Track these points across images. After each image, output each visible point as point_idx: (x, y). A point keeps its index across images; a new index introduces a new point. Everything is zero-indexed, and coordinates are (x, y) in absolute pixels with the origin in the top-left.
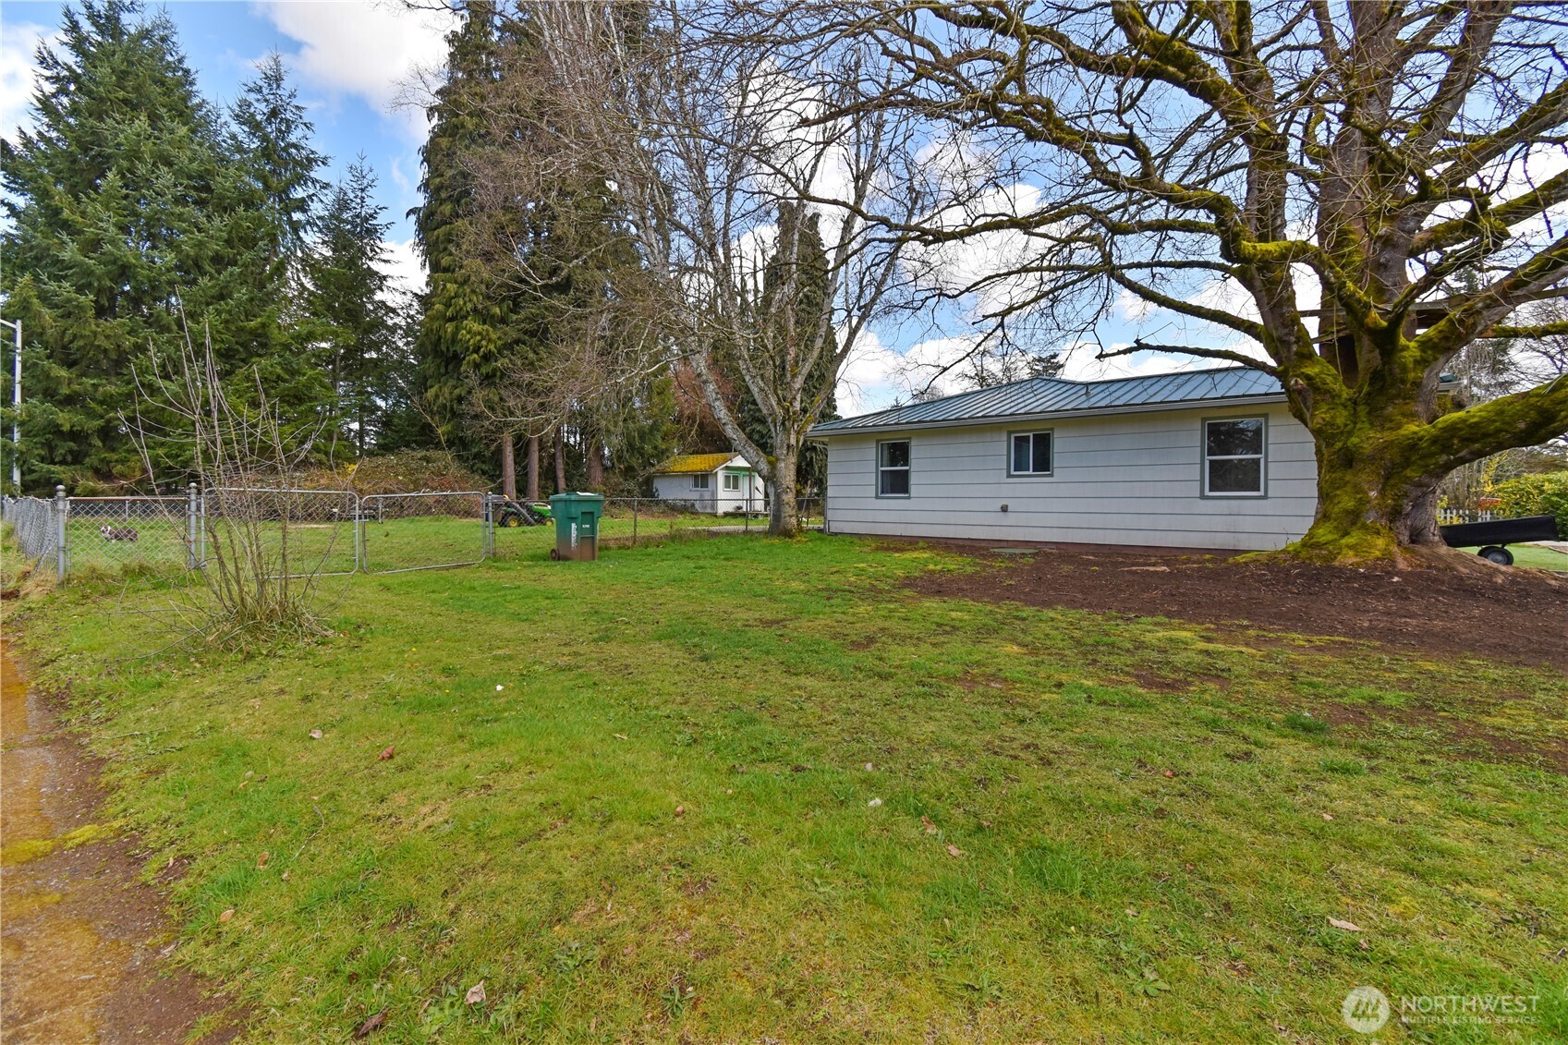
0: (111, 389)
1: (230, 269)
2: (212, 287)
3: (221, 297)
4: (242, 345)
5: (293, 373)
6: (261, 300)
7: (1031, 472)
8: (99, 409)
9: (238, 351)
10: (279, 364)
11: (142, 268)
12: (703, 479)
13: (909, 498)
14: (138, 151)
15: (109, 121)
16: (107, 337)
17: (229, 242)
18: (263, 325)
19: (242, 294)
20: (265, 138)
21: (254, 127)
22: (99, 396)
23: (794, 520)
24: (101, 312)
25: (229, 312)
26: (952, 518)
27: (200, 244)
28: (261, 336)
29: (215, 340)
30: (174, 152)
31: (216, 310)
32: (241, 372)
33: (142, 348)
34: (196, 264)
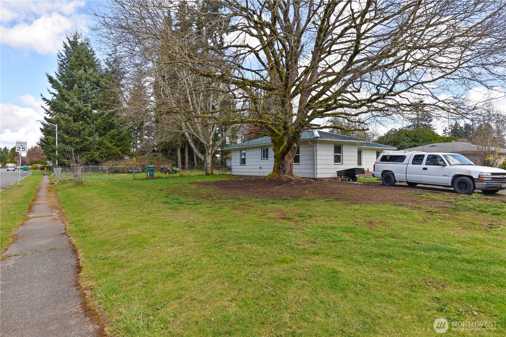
0: (77, 140)
2: (100, 112)
3: (102, 114)
4: (108, 126)
5: (121, 133)
7: (265, 159)
8: (75, 145)
9: (107, 128)
10: (117, 131)
11: (84, 109)
13: (246, 165)
14: (82, 78)
15: (74, 71)
16: (76, 127)
18: (113, 121)
20: (113, 68)
21: (110, 65)
22: (75, 142)
23: (210, 171)
24: (75, 121)
25: (104, 118)
26: (252, 171)
28: (112, 123)
29: (101, 126)
30: (90, 77)
31: (101, 118)
32: (108, 133)
33: (84, 129)
34: (96, 106)
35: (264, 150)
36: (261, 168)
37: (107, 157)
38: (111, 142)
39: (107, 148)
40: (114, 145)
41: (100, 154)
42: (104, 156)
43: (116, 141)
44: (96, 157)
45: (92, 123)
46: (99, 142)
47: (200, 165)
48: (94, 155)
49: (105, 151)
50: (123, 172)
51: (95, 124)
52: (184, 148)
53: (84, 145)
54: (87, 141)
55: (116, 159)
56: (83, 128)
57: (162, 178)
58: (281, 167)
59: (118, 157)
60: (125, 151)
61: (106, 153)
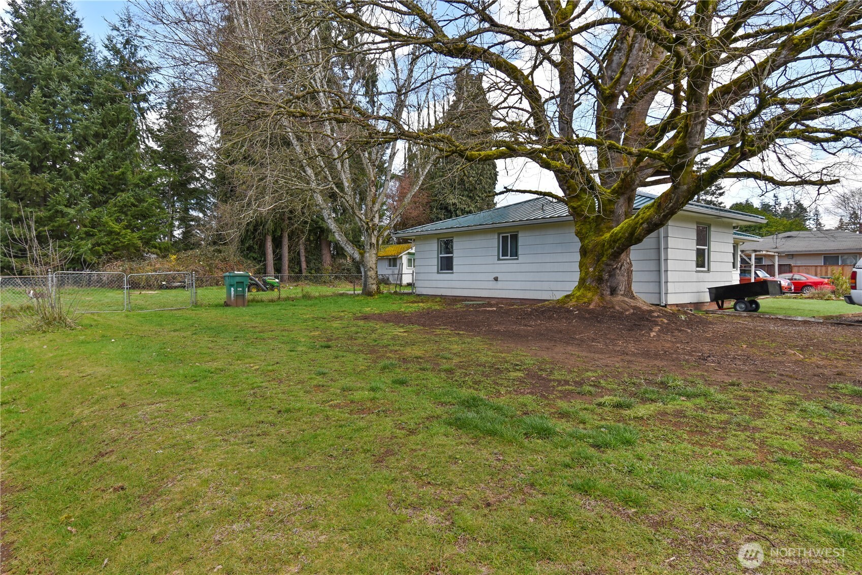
0: (41, 214)
1: (103, 141)
2: (94, 152)
3: (99, 158)
4: (112, 185)
5: (141, 201)
6: (121, 158)
7: (509, 257)
9: (110, 189)
10: (133, 196)
11: (55, 144)
12: (394, 261)
13: (452, 273)
14: (50, 75)
15: (33, 58)
16: (37, 185)
17: (103, 125)
18: (123, 173)
19: (109, 155)
20: (122, 58)
21: (117, 52)
24: (35, 170)
25: (103, 166)
26: (474, 285)
27: (86, 127)
28: (122, 178)
29: (96, 184)
30: (70, 74)
31: (96, 166)
32: (112, 201)
33: (56, 190)
34: (85, 139)
35: (505, 239)
36: (496, 279)
37: (111, 253)
38: (118, 220)
39: (110, 233)
40: (127, 227)
41: (94, 245)
42: (104, 251)
43: (129, 218)
44: (85, 253)
45: (74, 177)
46: (92, 220)
47: (313, 271)
48: (78, 247)
49: (106, 239)
50: (149, 287)
51: (82, 178)
52: (281, 237)
53: (56, 224)
54: (62, 217)
55: (130, 259)
56: (53, 188)
57: (262, 301)
58: (606, 277)
59: (134, 254)
60: (150, 240)
61: (109, 243)
